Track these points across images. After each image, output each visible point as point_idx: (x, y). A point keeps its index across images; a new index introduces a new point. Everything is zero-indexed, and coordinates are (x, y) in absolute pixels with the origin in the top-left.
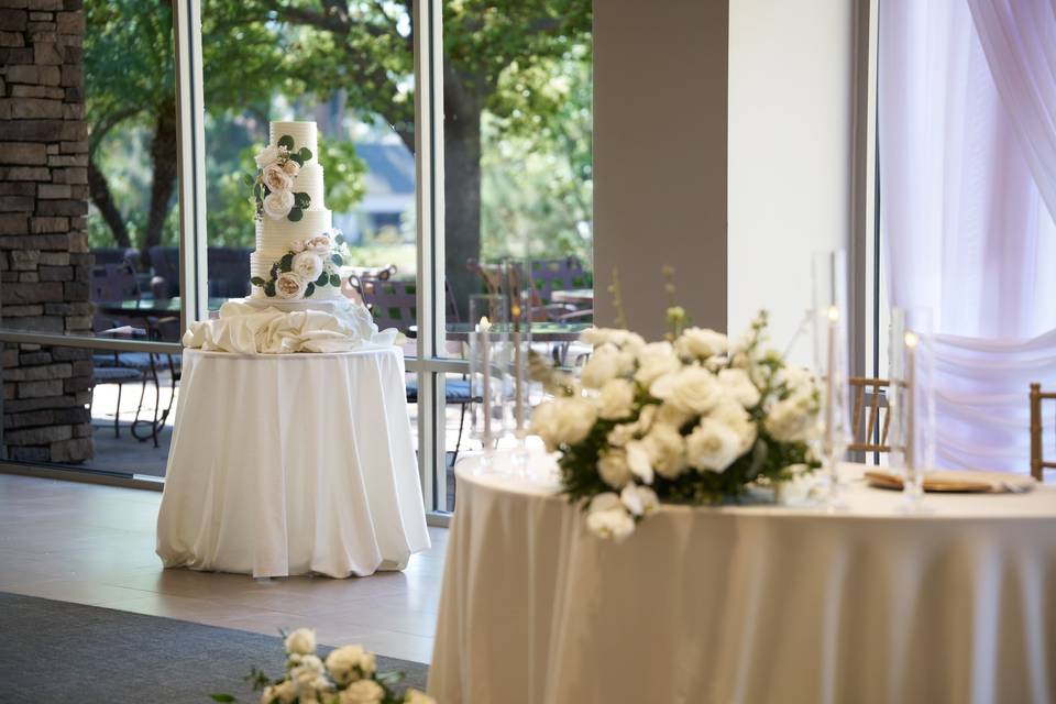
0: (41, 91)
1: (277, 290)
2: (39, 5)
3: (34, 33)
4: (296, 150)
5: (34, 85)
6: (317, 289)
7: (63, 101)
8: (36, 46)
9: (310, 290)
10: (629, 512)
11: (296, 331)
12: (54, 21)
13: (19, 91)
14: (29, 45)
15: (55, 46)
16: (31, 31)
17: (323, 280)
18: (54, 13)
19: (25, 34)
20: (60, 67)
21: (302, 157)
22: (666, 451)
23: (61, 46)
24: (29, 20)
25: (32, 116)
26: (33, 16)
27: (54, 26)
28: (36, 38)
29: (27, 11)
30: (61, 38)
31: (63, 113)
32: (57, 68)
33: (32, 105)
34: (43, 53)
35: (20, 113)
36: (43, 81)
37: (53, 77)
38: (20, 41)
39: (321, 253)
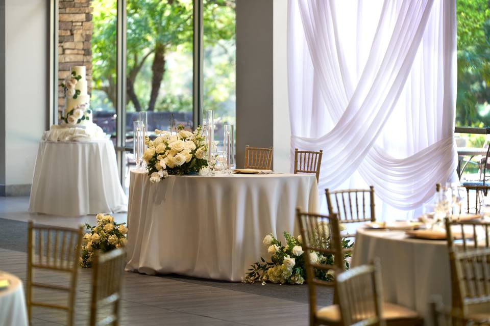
0: (75, 51)
1: (68, 121)
2: (76, 20)
3: (74, 30)
4: (77, 76)
5: (73, 49)
6: (82, 121)
7: (84, 55)
8: (75, 36)
9: (79, 121)
10: (160, 176)
11: (72, 134)
12: (82, 25)
13: (67, 52)
14: (72, 34)
15: (82, 35)
16: (73, 29)
17: (83, 118)
18: (82, 22)
19: (71, 31)
20: (83, 42)
21: (79, 78)
22: (170, 161)
23: (84, 34)
24: (72, 25)
25: (72, 61)
26: (74, 24)
27: (82, 27)
28: (75, 32)
29: (72, 22)
30: (84, 31)
31: (84, 59)
32: (82, 43)
33: (72, 57)
34: (77, 37)
35: (68, 60)
36: (77, 48)
37: (81, 46)
38: (69, 33)
39: (83, 109)
